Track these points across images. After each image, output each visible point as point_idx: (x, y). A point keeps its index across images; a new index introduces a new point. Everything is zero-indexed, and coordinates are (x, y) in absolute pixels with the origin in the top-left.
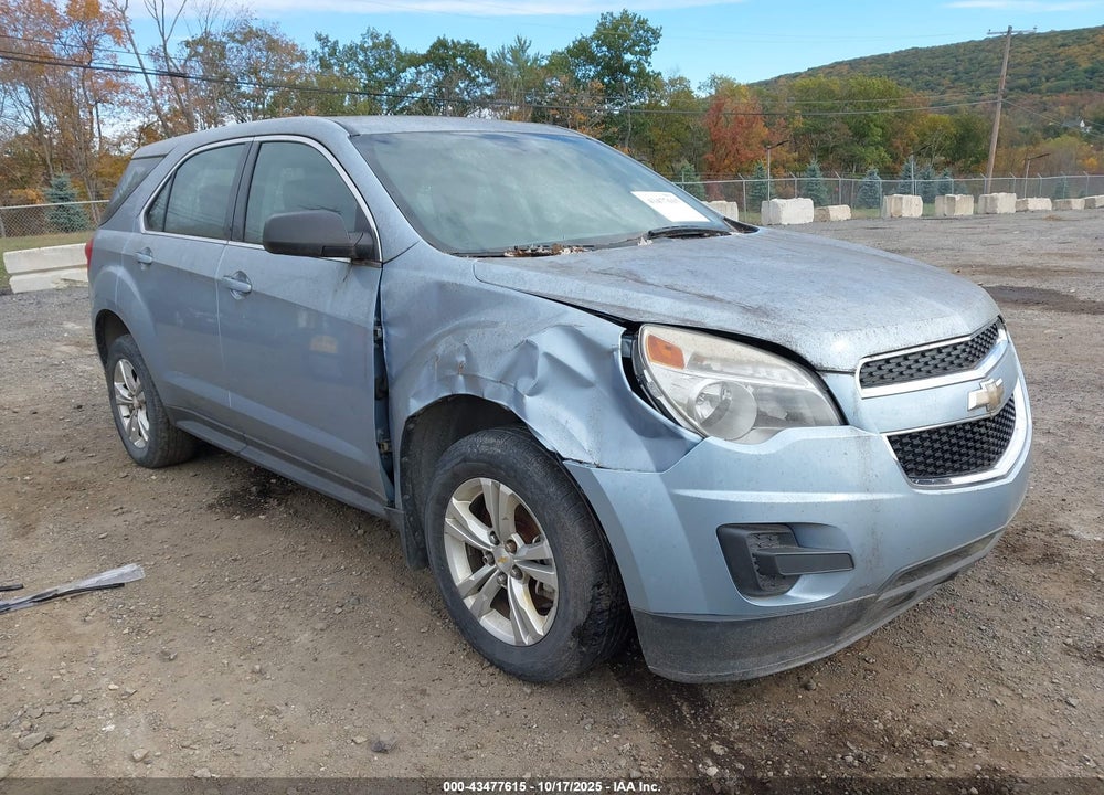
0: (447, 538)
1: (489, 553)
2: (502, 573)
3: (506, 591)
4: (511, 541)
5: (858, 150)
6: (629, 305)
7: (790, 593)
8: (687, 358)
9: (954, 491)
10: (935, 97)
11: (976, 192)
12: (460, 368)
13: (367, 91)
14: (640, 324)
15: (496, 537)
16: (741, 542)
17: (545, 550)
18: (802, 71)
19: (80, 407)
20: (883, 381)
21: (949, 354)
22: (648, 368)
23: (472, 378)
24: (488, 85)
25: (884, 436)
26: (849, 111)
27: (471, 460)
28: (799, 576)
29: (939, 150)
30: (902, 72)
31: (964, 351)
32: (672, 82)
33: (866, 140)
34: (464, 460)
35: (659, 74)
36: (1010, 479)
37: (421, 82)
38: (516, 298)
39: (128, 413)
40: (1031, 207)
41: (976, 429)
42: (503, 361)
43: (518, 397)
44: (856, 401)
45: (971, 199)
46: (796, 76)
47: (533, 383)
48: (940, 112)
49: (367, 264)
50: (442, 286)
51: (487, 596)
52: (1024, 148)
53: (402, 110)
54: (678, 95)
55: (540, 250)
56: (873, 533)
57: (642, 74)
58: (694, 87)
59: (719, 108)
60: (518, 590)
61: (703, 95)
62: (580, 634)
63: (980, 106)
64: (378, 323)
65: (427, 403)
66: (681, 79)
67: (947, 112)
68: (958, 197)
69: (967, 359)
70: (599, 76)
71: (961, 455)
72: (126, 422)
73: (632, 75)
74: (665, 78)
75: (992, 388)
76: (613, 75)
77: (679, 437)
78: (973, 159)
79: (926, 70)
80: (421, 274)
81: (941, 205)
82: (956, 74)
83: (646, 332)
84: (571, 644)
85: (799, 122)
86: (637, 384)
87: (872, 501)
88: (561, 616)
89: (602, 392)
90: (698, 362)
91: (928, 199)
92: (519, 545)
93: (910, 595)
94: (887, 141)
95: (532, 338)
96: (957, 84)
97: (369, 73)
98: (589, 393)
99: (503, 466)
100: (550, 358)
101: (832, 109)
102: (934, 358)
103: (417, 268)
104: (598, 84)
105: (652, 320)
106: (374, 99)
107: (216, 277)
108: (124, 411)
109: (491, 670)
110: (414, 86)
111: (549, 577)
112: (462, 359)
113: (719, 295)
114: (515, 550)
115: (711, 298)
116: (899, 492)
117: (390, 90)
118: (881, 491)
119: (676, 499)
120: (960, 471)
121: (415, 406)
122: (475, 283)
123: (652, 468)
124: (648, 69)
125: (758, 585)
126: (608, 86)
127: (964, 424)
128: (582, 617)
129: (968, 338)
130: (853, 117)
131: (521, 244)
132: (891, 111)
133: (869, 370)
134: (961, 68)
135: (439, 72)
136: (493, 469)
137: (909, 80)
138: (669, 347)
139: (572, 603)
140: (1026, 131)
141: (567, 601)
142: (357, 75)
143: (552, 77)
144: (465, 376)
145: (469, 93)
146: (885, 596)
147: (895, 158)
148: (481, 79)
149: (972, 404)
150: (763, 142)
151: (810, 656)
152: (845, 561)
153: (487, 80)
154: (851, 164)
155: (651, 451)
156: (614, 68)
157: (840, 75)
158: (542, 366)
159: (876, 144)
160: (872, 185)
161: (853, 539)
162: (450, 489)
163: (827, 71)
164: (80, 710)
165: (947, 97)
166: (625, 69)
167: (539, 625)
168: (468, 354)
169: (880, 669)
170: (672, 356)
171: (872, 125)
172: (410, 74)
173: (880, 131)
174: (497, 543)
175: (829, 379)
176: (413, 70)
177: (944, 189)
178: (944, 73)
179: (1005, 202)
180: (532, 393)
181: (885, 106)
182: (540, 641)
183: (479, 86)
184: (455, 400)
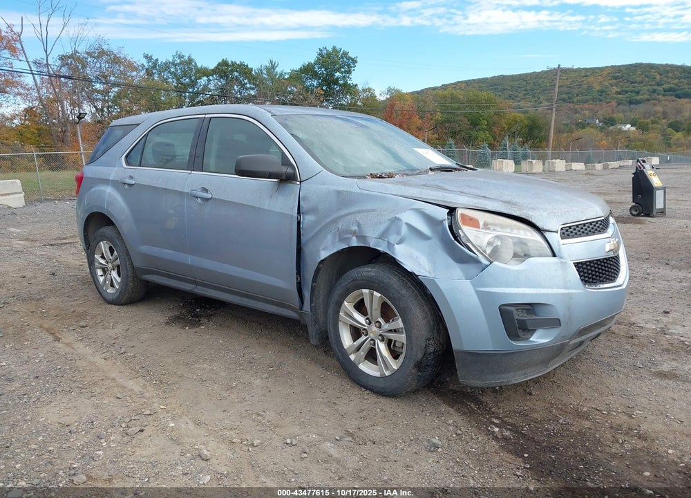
0: (340, 323)
1: (365, 329)
2: (372, 340)
3: (375, 349)
4: (378, 322)
5: (474, 133)
6: (446, 200)
7: (531, 339)
8: (481, 224)
9: (602, 290)
10: (515, 104)
11: (543, 158)
12: (354, 233)
13: (177, 89)
14: (456, 208)
15: (369, 320)
16: (510, 313)
17: (399, 323)
18: (438, 86)
19: (53, 274)
20: (568, 237)
21: (595, 226)
22: (460, 229)
23: (361, 237)
24: (253, 89)
25: (572, 263)
26: (468, 110)
27: (357, 280)
28: (535, 330)
29: (518, 134)
30: (496, 89)
31: (601, 224)
32: (364, 91)
33: (478, 127)
34: (353, 281)
35: (356, 85)
36: (624, 287)
37: (211, 86)
38: (385, 196)
39: (102, 274)
40: (574, 168)
41: (608, 262)
42: (382, 228)
43: (390, 245)
44: (559, 245)
45: (541, 162)
46: (435, 89)
47: (399, 238)
48: (518, 113)
49: (290, 183)
50: (339, 193)
51: (362, 353)
52: (565, 135)
53: (198, 103)
54: (367, 98)
55: (383, 176)
56: (569, 309)
57: (346, 84)
58: (377, 94)
59: (392, 106)
60: (382, 347)
61: (382, 98)
62: (419, 366)
63: (540, 109)
64: (299, 213)
65: (332, 253)
66: (369, 90)
67: (522, 113)
68: (534, 161)
69: (602, 228)
70: (320, 85)
71: (603, 274)
72: (101, 279)
73: (340, 85)
74: (360, 88)
75: (615, 242)
76: (328, 86)
77: (480, 262)
78: (538, 140)
79: (509, 88)
80: (325, 187)
81: (525, 165)
82: (526, 90)
83: (459, 212)
84: (413, 371)
85: (439, 116)
86: (456, 237)
87: (569, 293)
88: (408, 357)
89: (435, 243)
90: (486, 225)
91: (517, 163)
92: (382, 324)
93: (581, 343)
94: (489, 129)
95: (398, 216)
96: (527, 96)
97: (178, 80)
98: (428, 242)
99: (376, 282)
100: (408, 225)
101: (458, 109)
102: (589, 227)
103: (324, 184)
104: (318, 91)
105: (461, 206)
106: (181, 95)
107: (186, 191)
108: (100, 272)
109: (368, 392)
110: (205, 88)
111: (401, 338)
112: (355, 228)
113: (487, 195)
114: (380, 327)
115: (485, 197)
116: (579, 289)
117: (191, 90)
118: (572, 289)
119: (478, 293)
120: (603, 282)
121: (324, 255)
122: (359, 191)
123: (463, 278)
124: (349, 82)
125: (517, 334)
126: (326, 91)
127: (603, 259)
128: (420, 356)
129: (603, 218)
130: (470, 114)
131: (373, 172)
132: (492, 111)
133: (563, 231)
134: (529, 88)
135: (222, 80)
136: (372, 285)
137: (500, 93)
138: (471, 219)
139: (414, 349)
140: (567, 125)
141: (412, 349)
142: (170, 80)
143: (292, 85)
144: (357, 237)
145: (241, 93)
146: (572, 342)
147: (494, 138)
148: (248, 85)
149: (607, 250)
150: (418, 128)
151: (536, 374)
152: (556, 323)
153: (252, 86)
154: (469, 141)
155: (462, 270)
156: (329, 81)
157: (461, 89)
158: (404, 229)
159: (484, 130)
160: (484, 154)
161: (560, 312)
162: (343, 297)
163: (453, 86)
164: (150, 418)
165: (522, 104)
166: (336, 82)
167: (394, 365)
168: (359, 225)
169: (564, 385)
170: (474, 223)
171: (481, 118)
172: (203, 80)
173: (486, 123)
174: (370, 323)
175: (547, 234)
176: (205, 78)
177: (525, 157)
178: (519, 90)
179: (560, 165)
180: (399, 243)
181: (488, 108)
182: (395, 373)
183: (247, 89)
184: (351, 250)
